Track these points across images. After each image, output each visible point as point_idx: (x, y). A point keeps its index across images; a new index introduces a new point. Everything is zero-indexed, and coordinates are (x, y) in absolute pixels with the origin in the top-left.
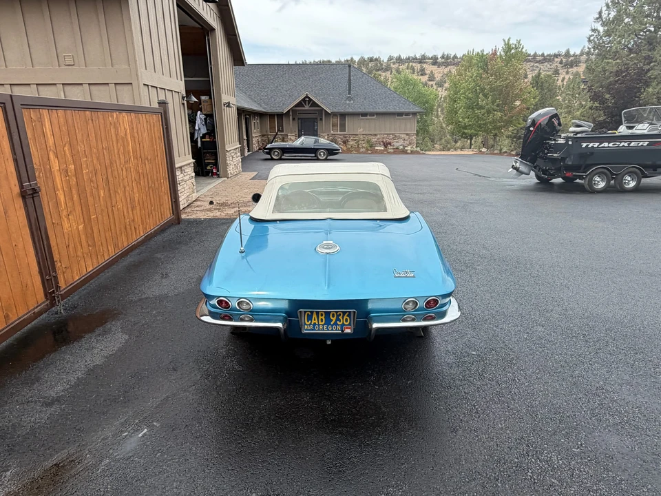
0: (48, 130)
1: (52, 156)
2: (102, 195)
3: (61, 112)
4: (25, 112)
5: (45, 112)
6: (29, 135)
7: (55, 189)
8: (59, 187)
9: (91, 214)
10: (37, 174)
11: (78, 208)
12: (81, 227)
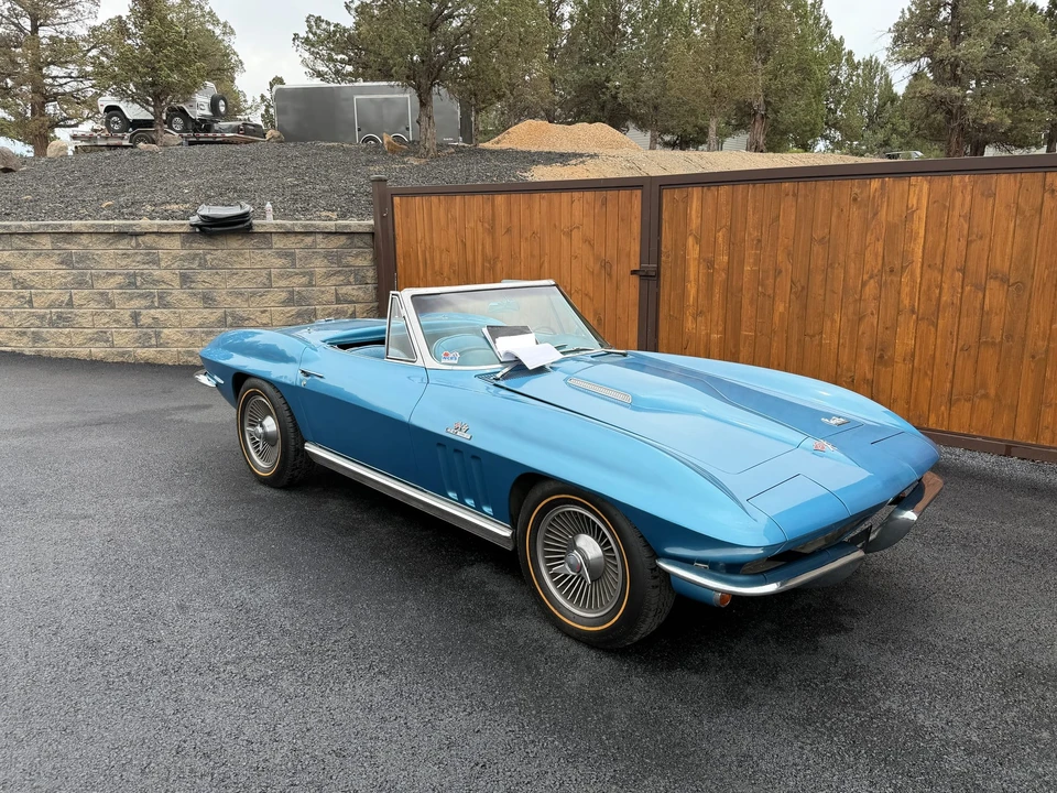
0: (694, 212)
1: (691, 241)
2: (781, 309)
3: (724, 189)
4: (667, 194)
5: (696, 192)
6: (665, 216)
7: (684, 279)
8: (692, 277)
9: (743, 327)
10: (663, 258)
11: (717, 313)
12: (715, 336)
